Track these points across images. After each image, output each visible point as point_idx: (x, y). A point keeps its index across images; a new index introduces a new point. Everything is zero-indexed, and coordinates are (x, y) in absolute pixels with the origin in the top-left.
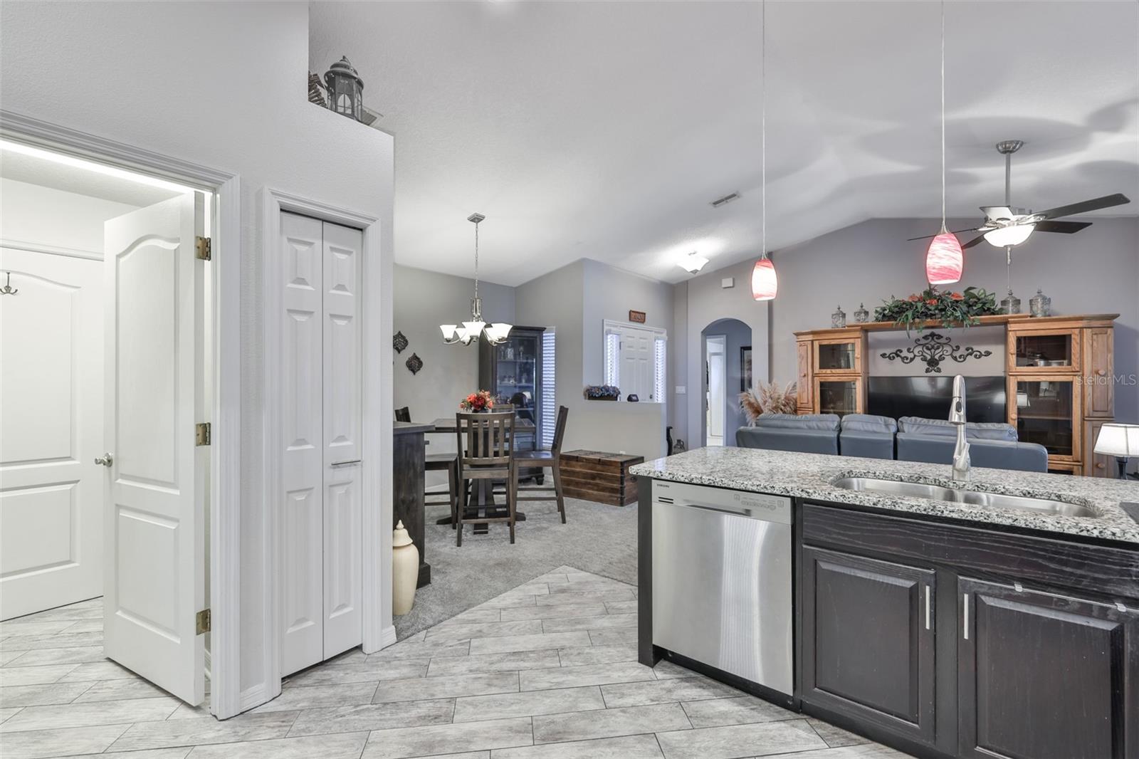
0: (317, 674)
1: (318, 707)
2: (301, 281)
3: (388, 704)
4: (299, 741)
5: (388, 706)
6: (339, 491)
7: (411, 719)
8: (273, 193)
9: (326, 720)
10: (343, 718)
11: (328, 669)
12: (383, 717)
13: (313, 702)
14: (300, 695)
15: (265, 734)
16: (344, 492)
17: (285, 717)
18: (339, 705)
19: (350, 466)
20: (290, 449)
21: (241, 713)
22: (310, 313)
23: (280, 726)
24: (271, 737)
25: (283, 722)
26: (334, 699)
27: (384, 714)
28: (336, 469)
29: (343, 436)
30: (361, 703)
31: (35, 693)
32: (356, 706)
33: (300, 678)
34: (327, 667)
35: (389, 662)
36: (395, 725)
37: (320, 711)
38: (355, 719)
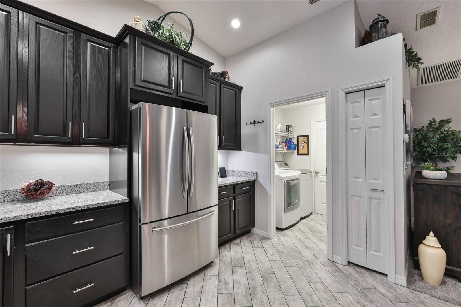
0: (363, 271)
1: (348, 277)
2: (356, 117)
3: (364, 293)
4: (331, 276)
5: (363, 294)
6: (375, 201)
7: (362, 303)
8: (341, 90)
9: (344, 279)
10: (348, 284)
11: (367, 272)
12: (356, 294)
13: (349, 274)
14: (350, 270)
15: (329, 269)
16: (377, 202)
17: (339, 270)
18: (353, 281)
19: (380, 192)
20: (352, 179)
21: (333, 261)
22: (360, 128)
23: (334, 271)
24: (328, 270)
25: (336, 270)
26: (354, 279)
27: (358, 294)
28: (373, 192)
29: (377, 178)
30: (359, 286)
31: (317, 231)
32: (356, 285)
33: (357, 267)
34: (369, 272)
35: (390, 288)
36: (355, 299)
37: (346, 277)
38: (349, 287)
